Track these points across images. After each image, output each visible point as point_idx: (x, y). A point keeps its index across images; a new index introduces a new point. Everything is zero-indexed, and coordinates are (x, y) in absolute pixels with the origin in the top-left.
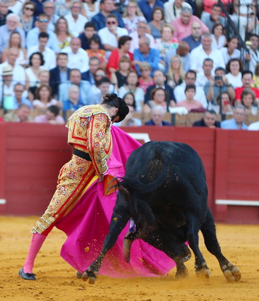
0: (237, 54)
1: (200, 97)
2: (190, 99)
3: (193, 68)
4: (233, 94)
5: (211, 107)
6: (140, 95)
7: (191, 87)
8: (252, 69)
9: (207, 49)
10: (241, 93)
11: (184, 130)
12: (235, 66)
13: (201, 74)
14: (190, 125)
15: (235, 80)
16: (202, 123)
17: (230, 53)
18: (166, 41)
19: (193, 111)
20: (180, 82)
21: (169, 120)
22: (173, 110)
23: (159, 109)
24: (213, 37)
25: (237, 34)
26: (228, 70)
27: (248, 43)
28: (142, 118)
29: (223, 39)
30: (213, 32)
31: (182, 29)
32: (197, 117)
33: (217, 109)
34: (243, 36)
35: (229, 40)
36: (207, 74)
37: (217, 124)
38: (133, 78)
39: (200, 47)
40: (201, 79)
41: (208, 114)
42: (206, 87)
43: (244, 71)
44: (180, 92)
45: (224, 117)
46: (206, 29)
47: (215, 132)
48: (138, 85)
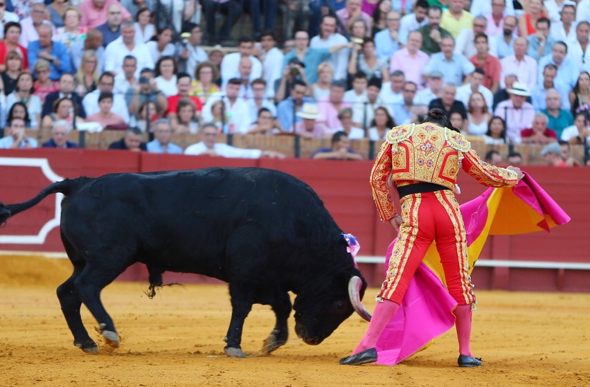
0: (170, 50)
1: (119, 108)
2: (105, 113)
3: (109, 68)
4: (165, 105)
5: (133, 123)
6: (35, 105)
7: (106, 96)
8: (191, 70)
9: (129, 42)
10: (177, 104)
11: (96, 154)
12: (168, 66)
13: (120, 76)
14: (105, 148)
15: (167, 86)
16: (121, 145)
17: (161, 49)
18: (71, 29)
19: (109, 128)
20: (93, 88)
21: (76, 140)
22: (82, 125)
23: (61, 125)
24: (136, 26)
25: (169, 23)
26: (157, 72)
27: (186, 35)
28: (39, 138)
29: (150, 30)
30: (136, 19)
31: (94, 14)
32: (115, 136)
33: (142, 125)
34: (178, 26)
35: (159, 31)
36: (129, 77)
37: (143, 146)
38: (26, 82)
39: (120, 40)
40: (121, 85)
41: (131, 134)
42: (129, 95)
43: (180, 74)
44: (91, 102)
45: (151, 137)
46: (128, 15)
47: (140, 157)
48: (33, 91)
